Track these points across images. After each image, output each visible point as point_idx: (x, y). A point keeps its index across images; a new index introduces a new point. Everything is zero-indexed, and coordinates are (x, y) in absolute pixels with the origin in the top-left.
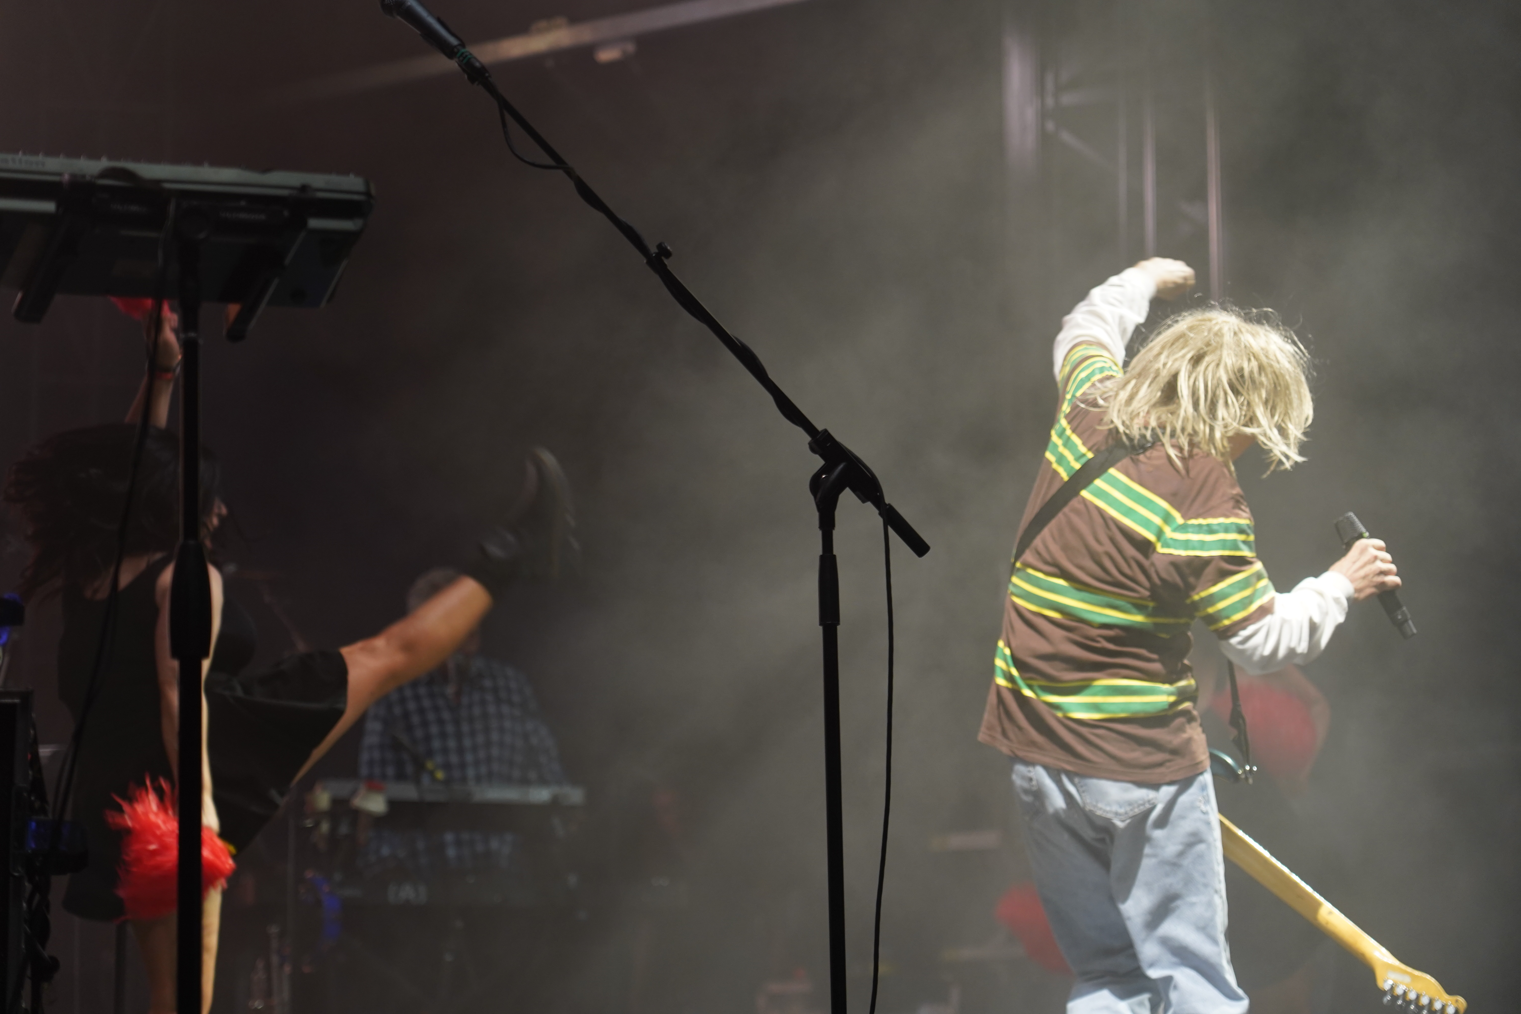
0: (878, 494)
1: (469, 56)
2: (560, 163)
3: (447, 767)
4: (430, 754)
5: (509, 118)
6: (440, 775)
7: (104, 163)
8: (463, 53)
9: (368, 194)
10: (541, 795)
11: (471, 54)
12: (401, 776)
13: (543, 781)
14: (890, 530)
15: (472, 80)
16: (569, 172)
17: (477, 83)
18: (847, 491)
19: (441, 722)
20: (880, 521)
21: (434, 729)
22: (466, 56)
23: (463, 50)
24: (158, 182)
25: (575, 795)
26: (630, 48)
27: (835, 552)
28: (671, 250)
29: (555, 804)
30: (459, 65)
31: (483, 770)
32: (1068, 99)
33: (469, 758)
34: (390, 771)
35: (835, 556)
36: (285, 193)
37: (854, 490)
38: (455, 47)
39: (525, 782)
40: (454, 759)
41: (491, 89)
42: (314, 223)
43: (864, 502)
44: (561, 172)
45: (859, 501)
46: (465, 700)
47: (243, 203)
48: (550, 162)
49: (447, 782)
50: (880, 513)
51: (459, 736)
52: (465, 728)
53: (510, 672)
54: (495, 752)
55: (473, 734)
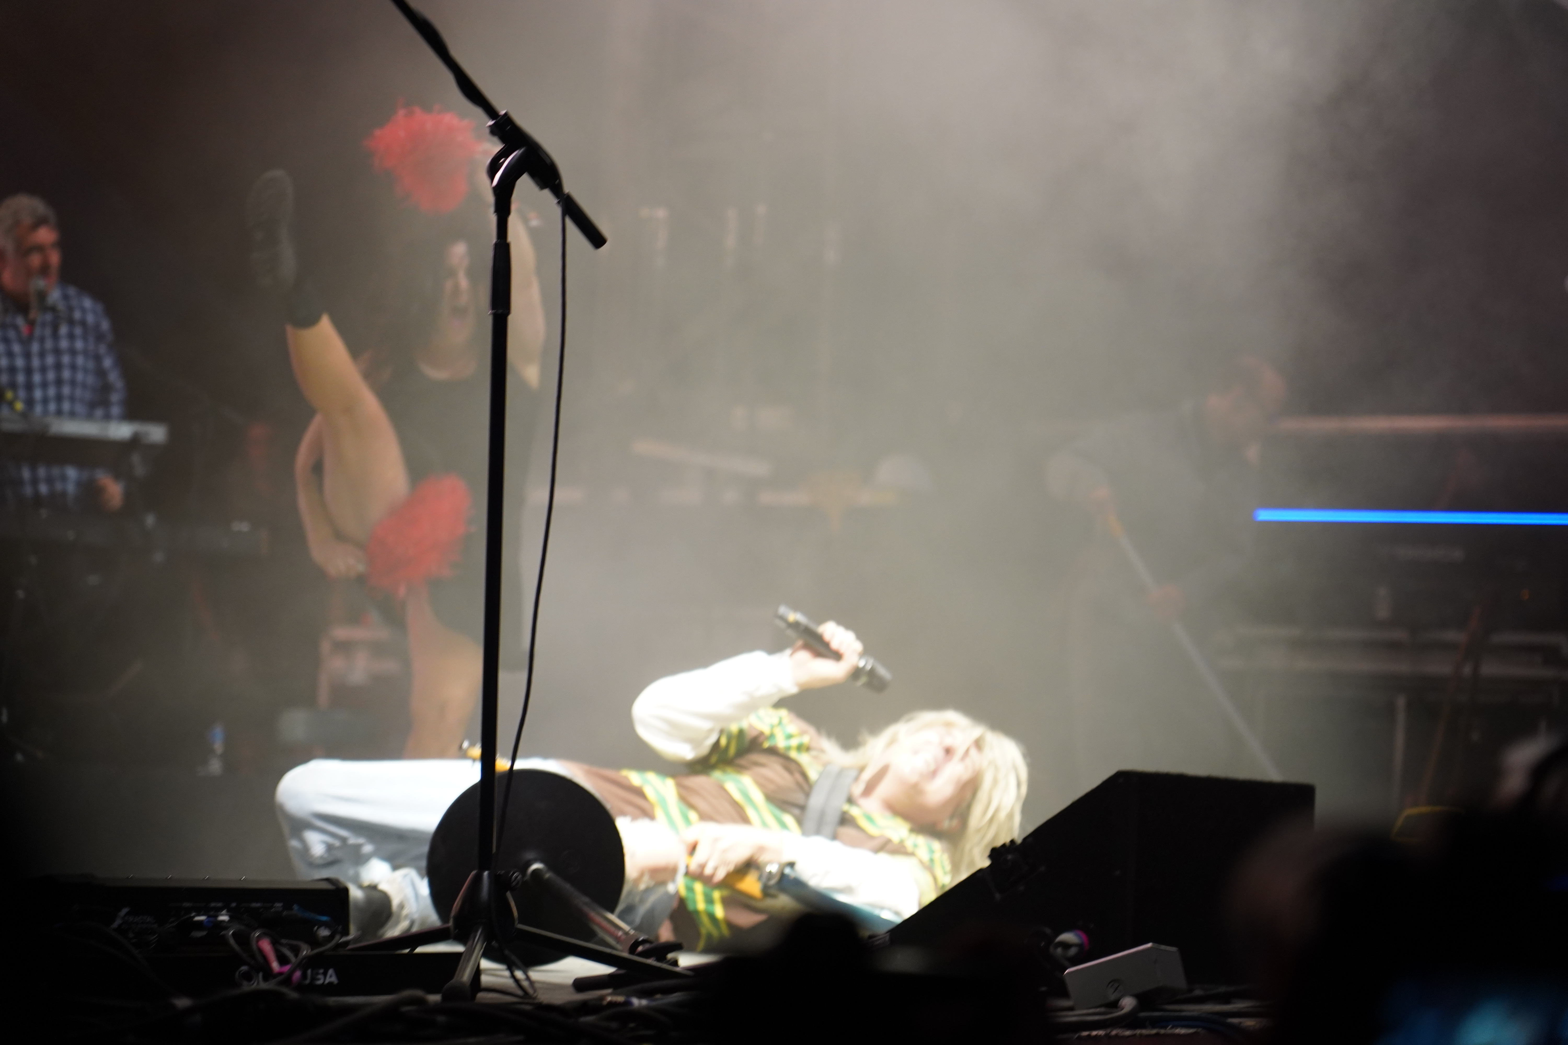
0: (557, 182)
6: (20, 406)
10: (122, 431)
18: (526, 177)
25: (157, 433)
29: (135, 442)
33: (38, 394)
37: (533, 176)
43: (542, 189)
45: (537, 188)
49: (26, 414)
50: (559, 203)
51: (29, 371)
52: (36, 362)
53: (88, 303)
54: (66, 390)
55: (43, 370)
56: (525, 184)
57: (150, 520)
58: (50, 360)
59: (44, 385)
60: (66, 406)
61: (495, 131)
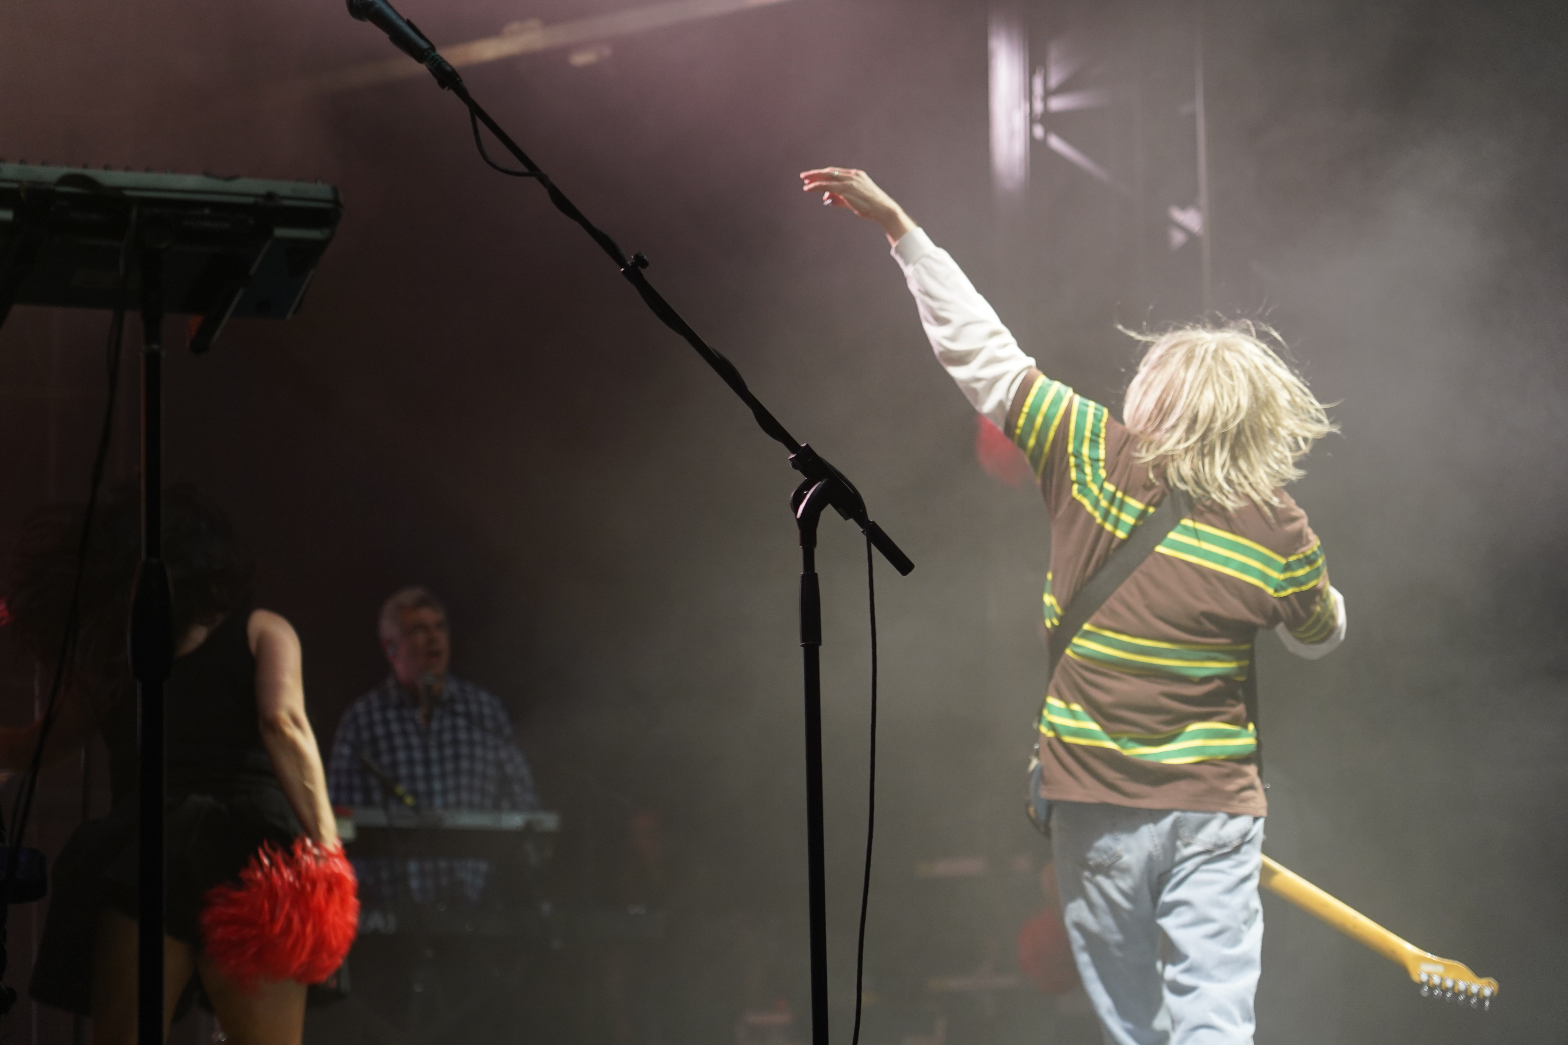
0: (861, 511)
1: (440, 60)
2: (533, 170)
3: (414, 793)
4: (397, 780)
5: (481, 124)
6: (409, 800)
7: (65, 171)
8: (433, 57)
9: (336, 202)
10: (514, 821)
11: (441, 58)
12: (368, 802)
13: (515, 807)
14: (874, 548)
15: (443, 84)
16: (543, 179)
17: (447, 88)
18: (829, 507)
19: (408, 747)
20: (864, 539)
21: (401, 756)
22: (437, 60)
23: (433, 54)
24: (119, 189)
25: (549, 821)
26: (607, 51)
27: (816, 571)
28: (648, 260)
29: (528, 830)
30: (430, 69)
31: (452, 798)
32: (1057, 104)
33: (437, 786)
34: (358, 797)
35: (816, 575)
36: (250, 200)
37: (836, 507)
38: (426, 50)
39: (497, 807)
40: (421, 786)
41: (463, 94)
42: (280, 232)
43: (846, 519)
44: (534, 179)
45: (842, 518)
46: (435, 725)
47: (207, 211)
48: (523, 168)
49: (416, 808)
50: (863, 532)
51: (427, 763)
52: (434, 754)
53: (484, 697)
54: (464, 781)
55: (442, 761)
56: (829, 515)
57: (546, 908)
58: (448, 752)
59: (443, 776)
60: (465, 796)
61: (796, 464)
